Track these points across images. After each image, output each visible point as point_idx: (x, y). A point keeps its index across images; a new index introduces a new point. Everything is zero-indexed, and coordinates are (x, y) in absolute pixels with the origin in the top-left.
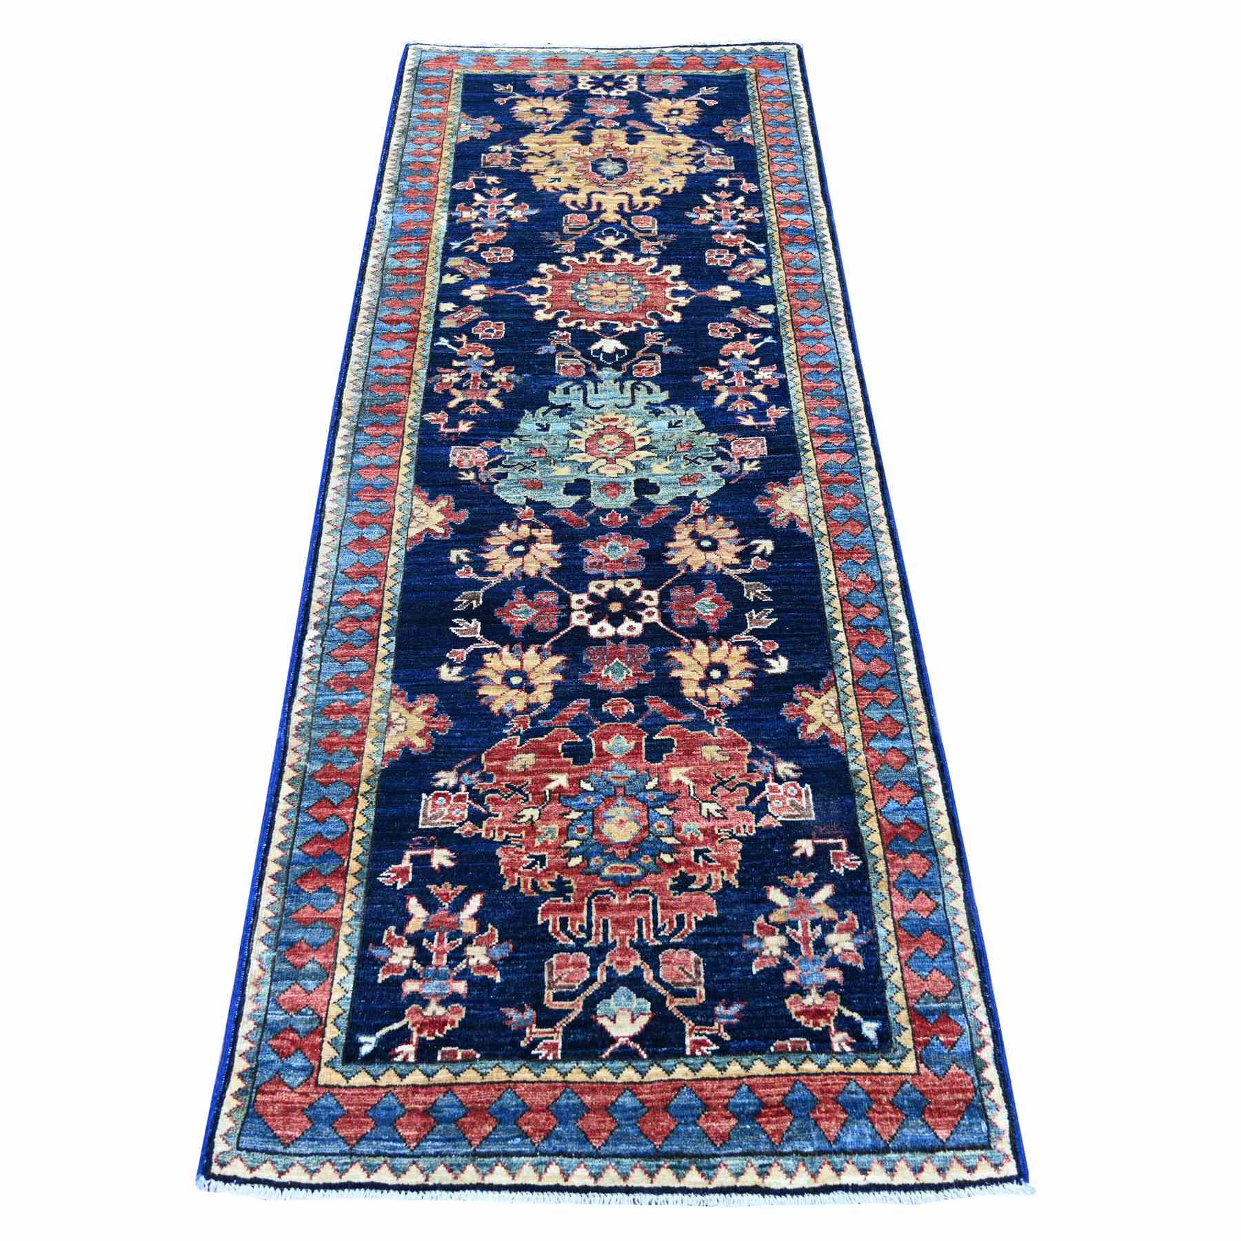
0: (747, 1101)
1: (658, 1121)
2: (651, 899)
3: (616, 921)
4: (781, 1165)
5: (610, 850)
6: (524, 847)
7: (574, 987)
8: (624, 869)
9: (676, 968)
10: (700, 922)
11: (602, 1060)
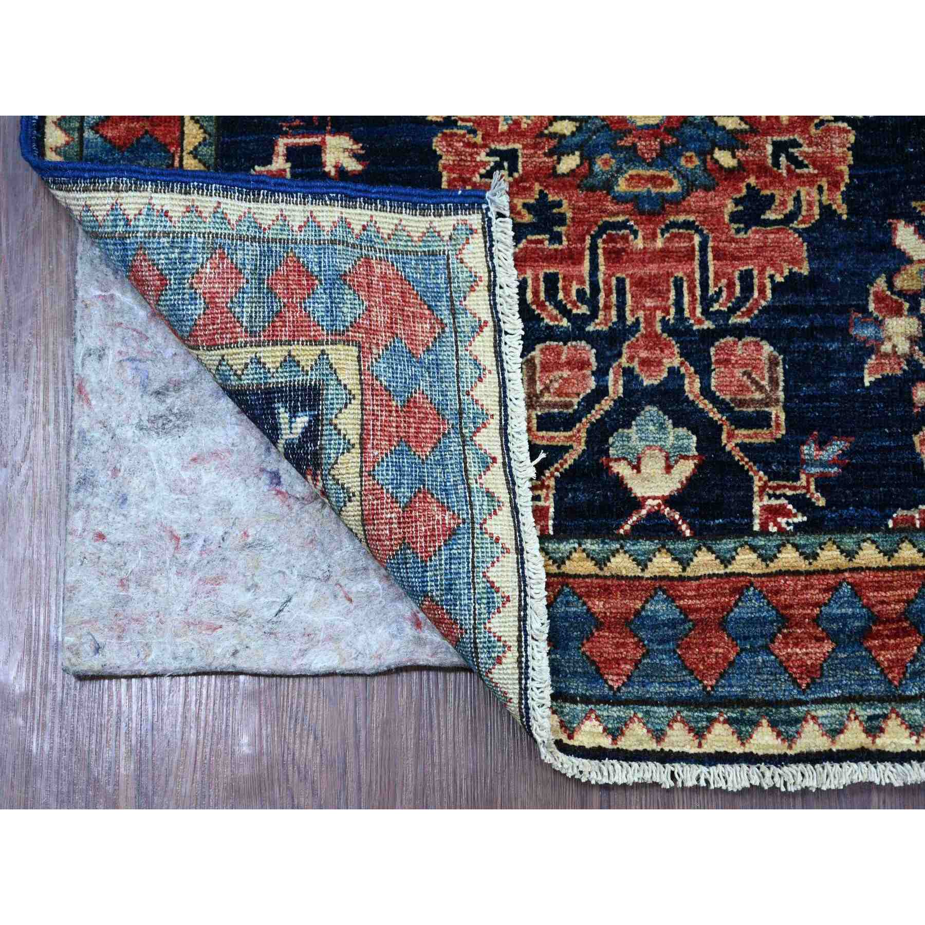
0: (850, 611)
1: (710, 645)
2: (697, 239)
3: (639, 283)
4: (903, 716)
5: (628, 141)
6: (480, 134)
7: (572, 405)
8: (653, 179)
9: (738, 373)
10: (780, 283)
11: (618, 538)
